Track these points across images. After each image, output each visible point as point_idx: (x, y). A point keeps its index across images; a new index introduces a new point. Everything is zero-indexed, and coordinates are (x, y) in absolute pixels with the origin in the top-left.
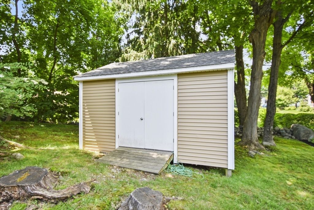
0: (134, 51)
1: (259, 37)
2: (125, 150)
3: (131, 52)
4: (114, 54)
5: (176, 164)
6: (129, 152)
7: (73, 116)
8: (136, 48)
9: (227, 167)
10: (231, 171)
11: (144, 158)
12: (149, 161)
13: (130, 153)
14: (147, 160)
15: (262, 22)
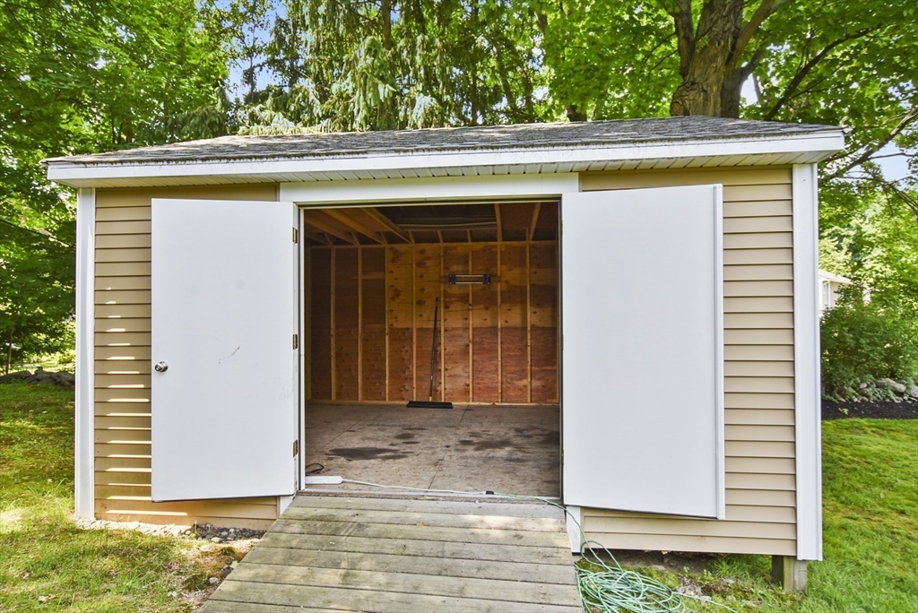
0: (285, 119)
1: (704, 106)
2: (333, 512)
3: (275, 119)
4: (207, 122)
5: (578, 554)
6: (360, 526)
7: (24, 348)
8: (292, 109)
9: (792, 553)
10: (804, 567)
11: (454, 556)
12: (491, 572)
13: (370, 530)
14: (479, 569)
15: (711, 62)
